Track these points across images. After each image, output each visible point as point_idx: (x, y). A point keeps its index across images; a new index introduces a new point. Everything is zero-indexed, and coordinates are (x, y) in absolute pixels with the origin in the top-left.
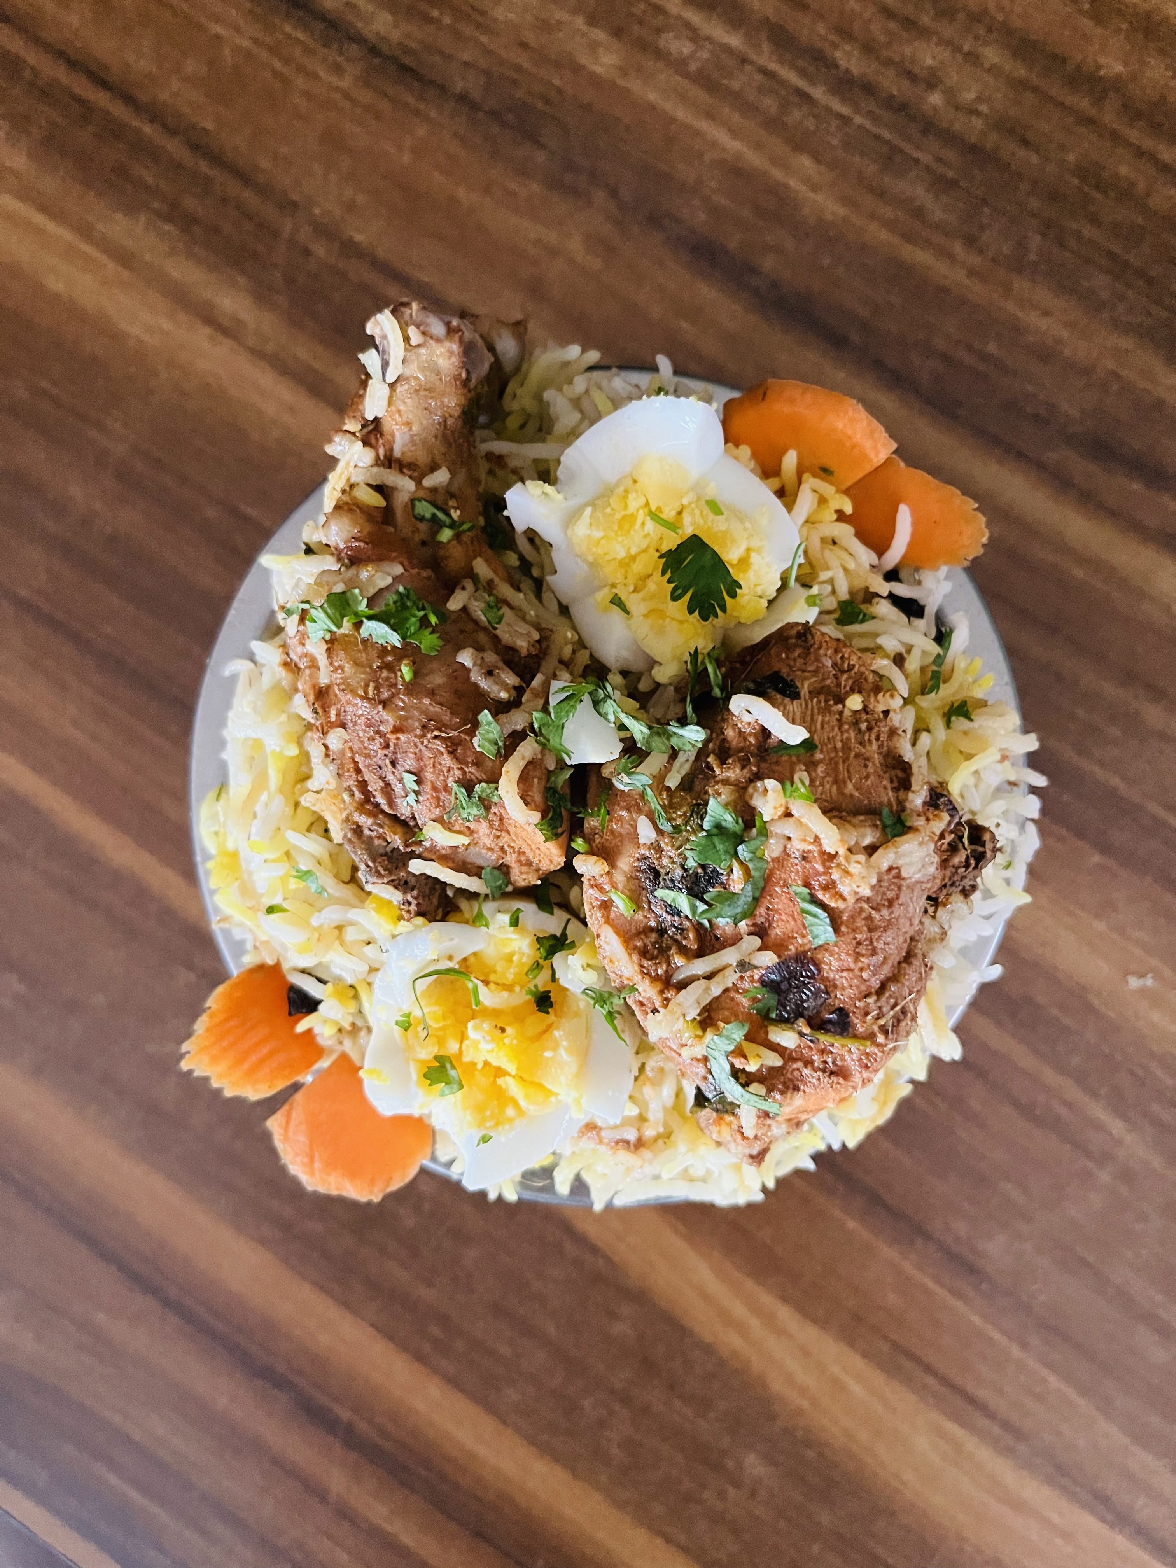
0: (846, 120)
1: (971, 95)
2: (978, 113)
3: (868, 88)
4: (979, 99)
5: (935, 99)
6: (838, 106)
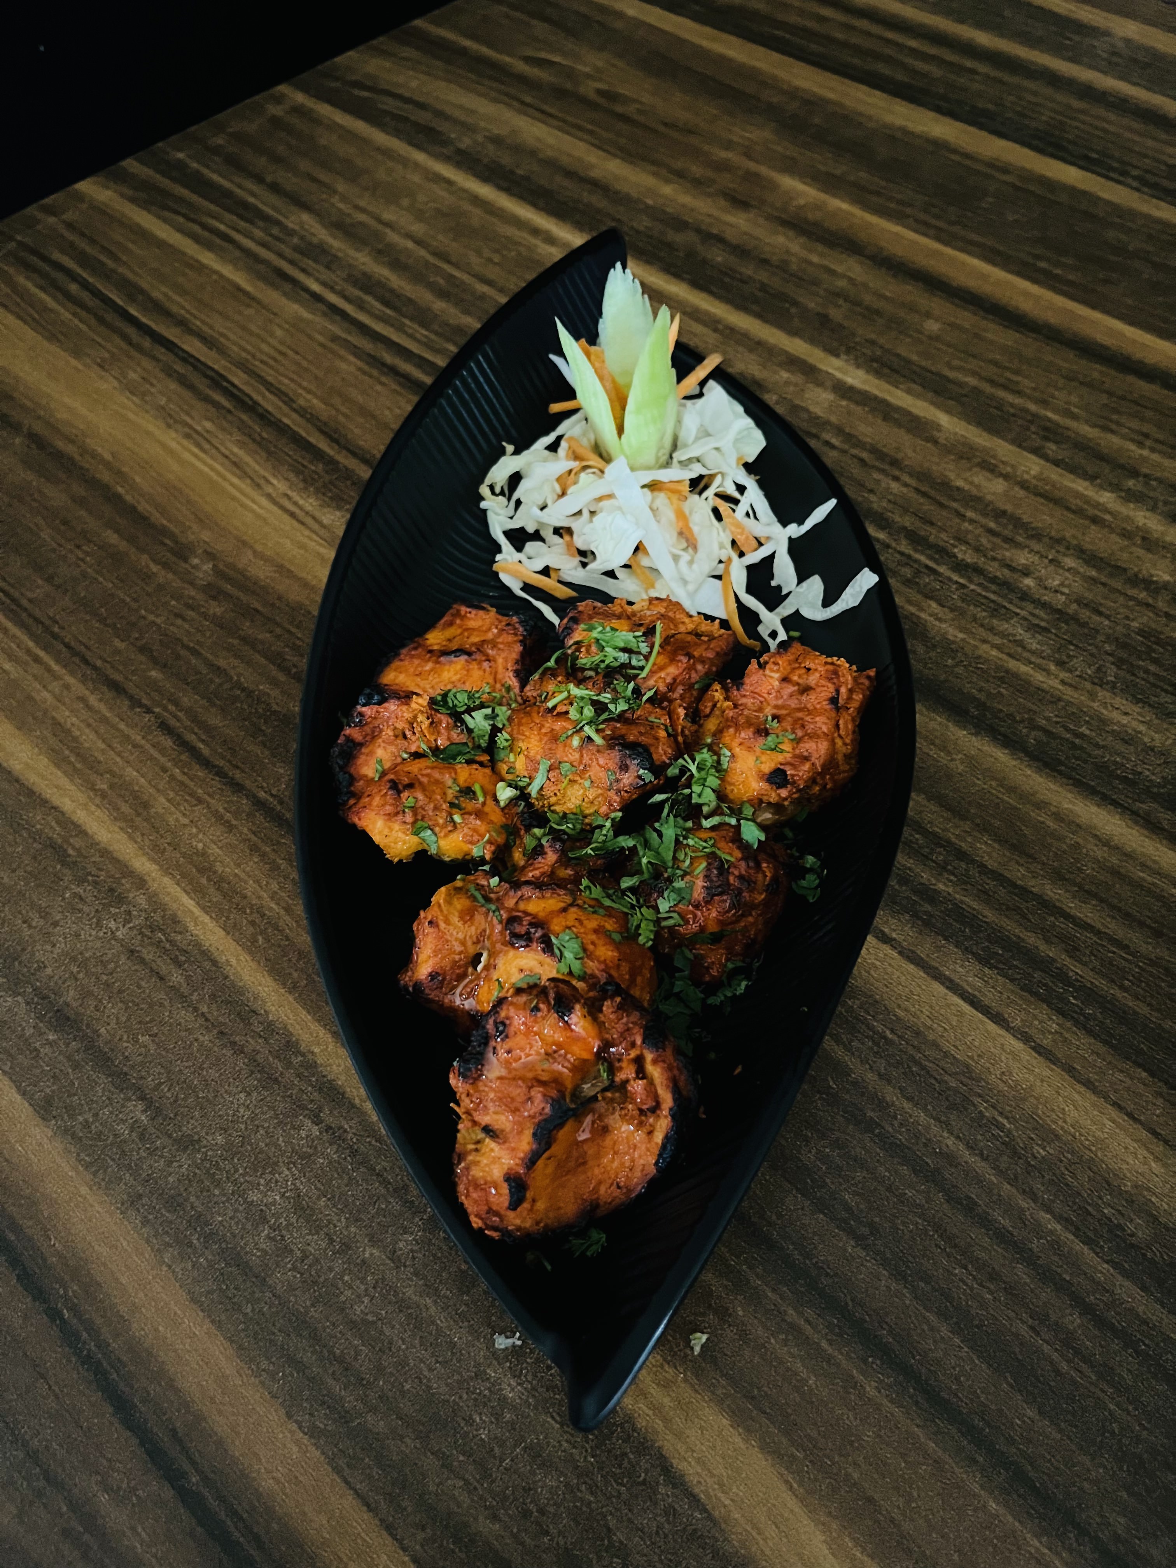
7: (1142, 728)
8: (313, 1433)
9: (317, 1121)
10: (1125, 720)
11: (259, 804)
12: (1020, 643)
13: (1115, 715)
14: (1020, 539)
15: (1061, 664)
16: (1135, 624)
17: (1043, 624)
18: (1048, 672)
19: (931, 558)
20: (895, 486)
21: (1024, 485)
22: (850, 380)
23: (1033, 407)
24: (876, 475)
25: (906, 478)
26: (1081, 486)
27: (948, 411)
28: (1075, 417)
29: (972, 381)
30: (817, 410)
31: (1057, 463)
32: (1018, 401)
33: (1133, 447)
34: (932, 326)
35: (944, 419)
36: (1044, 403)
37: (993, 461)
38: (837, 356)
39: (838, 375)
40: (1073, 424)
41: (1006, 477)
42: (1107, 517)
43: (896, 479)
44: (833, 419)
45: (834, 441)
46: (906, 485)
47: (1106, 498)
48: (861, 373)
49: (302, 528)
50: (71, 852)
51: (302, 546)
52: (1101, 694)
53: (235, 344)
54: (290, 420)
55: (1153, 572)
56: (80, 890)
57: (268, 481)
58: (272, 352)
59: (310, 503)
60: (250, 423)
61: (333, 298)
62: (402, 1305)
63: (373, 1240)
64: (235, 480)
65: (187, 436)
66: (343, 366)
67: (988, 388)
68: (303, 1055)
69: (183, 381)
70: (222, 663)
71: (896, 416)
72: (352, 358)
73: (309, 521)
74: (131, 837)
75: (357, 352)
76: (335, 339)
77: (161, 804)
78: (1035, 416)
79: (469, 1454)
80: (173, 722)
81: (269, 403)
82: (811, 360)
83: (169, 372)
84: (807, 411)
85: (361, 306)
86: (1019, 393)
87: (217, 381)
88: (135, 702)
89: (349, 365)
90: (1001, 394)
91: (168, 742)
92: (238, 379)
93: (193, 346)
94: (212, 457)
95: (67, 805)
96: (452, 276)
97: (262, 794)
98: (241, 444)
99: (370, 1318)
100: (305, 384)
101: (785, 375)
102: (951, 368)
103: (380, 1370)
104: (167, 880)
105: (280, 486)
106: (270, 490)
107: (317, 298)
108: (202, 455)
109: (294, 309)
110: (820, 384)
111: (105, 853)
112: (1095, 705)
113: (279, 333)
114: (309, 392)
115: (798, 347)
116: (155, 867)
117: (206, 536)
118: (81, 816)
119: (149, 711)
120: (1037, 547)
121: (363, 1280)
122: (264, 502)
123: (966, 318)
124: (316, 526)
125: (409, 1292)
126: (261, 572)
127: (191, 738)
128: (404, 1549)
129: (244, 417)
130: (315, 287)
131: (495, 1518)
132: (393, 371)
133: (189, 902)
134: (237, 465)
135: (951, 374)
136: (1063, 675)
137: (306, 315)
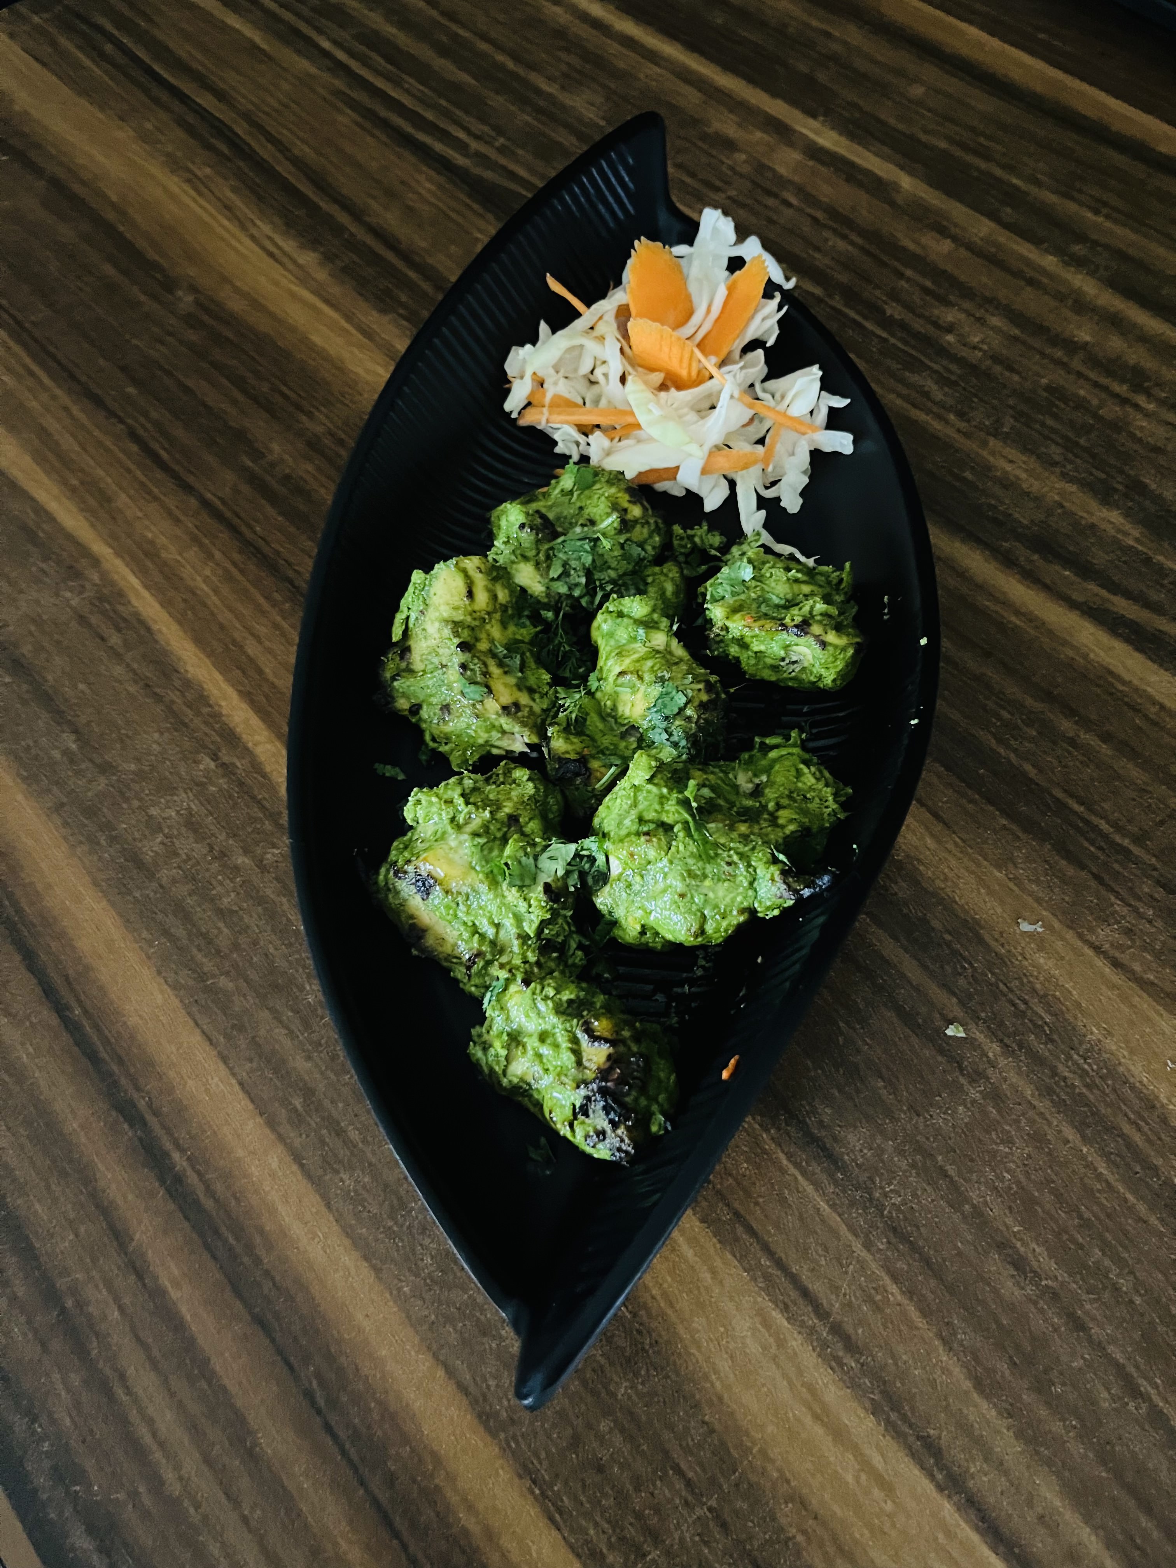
0: (885, 340)
1: (977, 340)
2: (980, 350)
3: (903, 326)
4: (983, 341)
5: (950, 338)
6: (879, 332)
7: (1024, 476)
8: (176, 987)
9: (215, 757)
10: (1009, 468)
11: (205, 504)
12: (927, 395)
13: (1002, 464)
14: (952, 298)
15: (961, 415)
16: (1044, 381)
17: (953, 378)
18: (947, 422)
19: (859, 313)
20: (842, 245)
21: (970, 247)
22: (822, 141)
23: (998, 172)
24: (826, 234)
25: (854, 237)
26: (1026, 250)
27: (912, 173)
28: (1038, 183)
29: (943, 145)
30: (782, 170)
31: (1007, 226)
32: (983, 165)
33: (1090, 215)
34: (917, 91)
35: (906, 182)
36: (1010, 168)
37: (945, 223)
38: (814, 116)
39: (811, 135)
40: (1033, 190)
41: (954, 239)
42: (1045, 280)
43: (844, 237)
44: (796, 179)
45: (793, 200)
46: (852, 243)
47: (1049, 261)
48: (834, 135)
49: (277, 266)
50: (41, 535)
51: (277, 284)
52: (992, 442)
53: (244, 97)
54: (285, 169)
55: (1075, 332)
56: (43, 566)
57: (255, 225)
58: (276, 105)
59: (289, 245)
60: (246, 170)
61: (341, 55)
62: (261, 900)
63: (246, 851)
64: (226, 223)
65: (188, 181)
66: (340, 118)
67: (958, 152)
68: (210, 706)
69: (190, 130)
70: (189, 383)
71: (860, 177)
72: (349, 111)
73: (285, 260)
74: (93, 525)
75: (353, 104)
76: (338, 93)
77: (122, 500)
78: (999, 180)
79: (297, 1012)
80: (141, 432)
81: (266, 151)
82: (788, 121)
83: (181, 122)
84: (773, 171)
85: (364, 61)
86: (988, 158)
87: (221, 129)
88: (111, 414)
89: (345, 118)
90: (970, 158)
91: (134, 448)
92: (241, 129)
93: (206, 100)
94: (209, 202)
95: (41, 496)
96: (457, 35)
97: (209, 496)
98: (234, 190)
99: (235, 908)
100: (301, 134)
101: (759, 135)
102: (926, 131)
103: (236, 946)
104: (118, 562)
105: (266, 229)
106: (254, 231)
107: (326, 54)
108: (198, 198)
109: (304, 65)
110: (791, 144)
111: (70, 537)
112: (985, 453)
113: (286, 86)
114: (303, 141)
115: (778, 108)
116: (110, 551)
117: (192, 271)
118: (53, 506)
119: (121, 421)
120: (967, 305)
121: (232, 880)
122: (248, 242)
123: (953, 85)
124: (291, 266)
125: (269, 892)
126: (236, 305)
127: (155, 446)
128: (234, 1075)
129: (241, 164)
130: (326, 45)
131: (309, 1058)
132: (385, 124)
133: (134, 581)
134: (228, 208)
135: (923, 137)
136: (963, 425)
137: (313, 70)
